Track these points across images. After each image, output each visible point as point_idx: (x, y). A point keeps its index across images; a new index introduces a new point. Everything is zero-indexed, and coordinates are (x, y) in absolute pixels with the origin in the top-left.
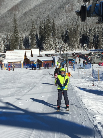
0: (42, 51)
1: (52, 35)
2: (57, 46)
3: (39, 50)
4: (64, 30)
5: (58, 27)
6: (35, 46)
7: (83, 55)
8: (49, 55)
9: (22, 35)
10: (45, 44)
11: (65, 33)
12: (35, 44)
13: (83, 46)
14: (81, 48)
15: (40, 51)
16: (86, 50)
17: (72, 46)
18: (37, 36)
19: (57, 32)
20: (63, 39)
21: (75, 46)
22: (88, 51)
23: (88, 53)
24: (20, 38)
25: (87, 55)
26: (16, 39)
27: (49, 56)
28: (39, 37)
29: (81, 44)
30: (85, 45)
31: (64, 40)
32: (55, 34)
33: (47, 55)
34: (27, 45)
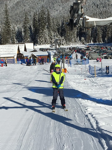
0: (36, 45)
1: (47, 28)
2: (53, 40)
3: (33, 44)
4: (60, 22)
5: (54, 19)
6: (29, 40)
7: (80, 49)
8: (44, 49)
9: (14, 28)
10: (40, 37)
11: (61, 25)
12: (29, 38)
13: (80, 39)
14: (78, 42)
15: (34, 46)
16: (83, 44)
17: (68, 40)
18: (30, 28)
19: (52, 24)
20: (58, 32)
21: (72, 40)
22: (86, 45)
23: (86, 48)
24: (13, 30)
25: (84, 49)
26: (8, 32)
27: (44, 51)
28: (33, 30)
29: (78, 38)
30: (83, 38)
31: (60, 33)
32: (50, 26)
33: (42, 50)
34: (20, 39)
